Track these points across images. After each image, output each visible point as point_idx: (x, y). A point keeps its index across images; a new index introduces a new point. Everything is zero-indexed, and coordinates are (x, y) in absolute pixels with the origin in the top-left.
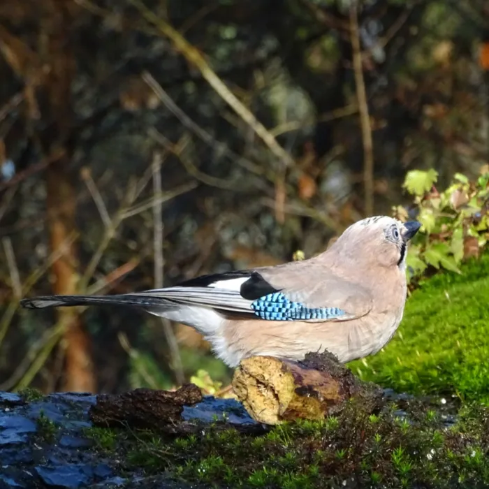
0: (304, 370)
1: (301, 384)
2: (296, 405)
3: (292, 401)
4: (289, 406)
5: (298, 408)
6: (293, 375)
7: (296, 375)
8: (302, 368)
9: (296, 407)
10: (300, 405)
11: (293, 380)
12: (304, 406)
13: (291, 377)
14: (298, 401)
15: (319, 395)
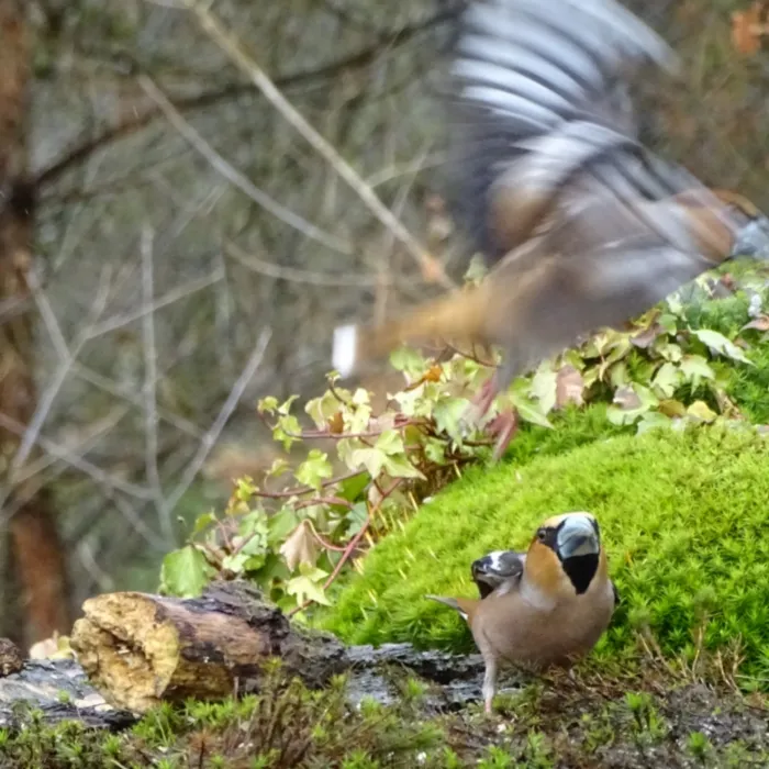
0: (197, 616)
1: (191, 640)
2: (184, 677)
3: (176, 672)
4: (172, 680)
5: (188, 683)
6: (177, 625)
7: (182, 625)
8: (193, 612)
9: (185, 681)
10: (192, 677)
11: (178, 634)
12: (198, 679)
13: (173, 629)
14: (187, 671)
15: (225, 657)
